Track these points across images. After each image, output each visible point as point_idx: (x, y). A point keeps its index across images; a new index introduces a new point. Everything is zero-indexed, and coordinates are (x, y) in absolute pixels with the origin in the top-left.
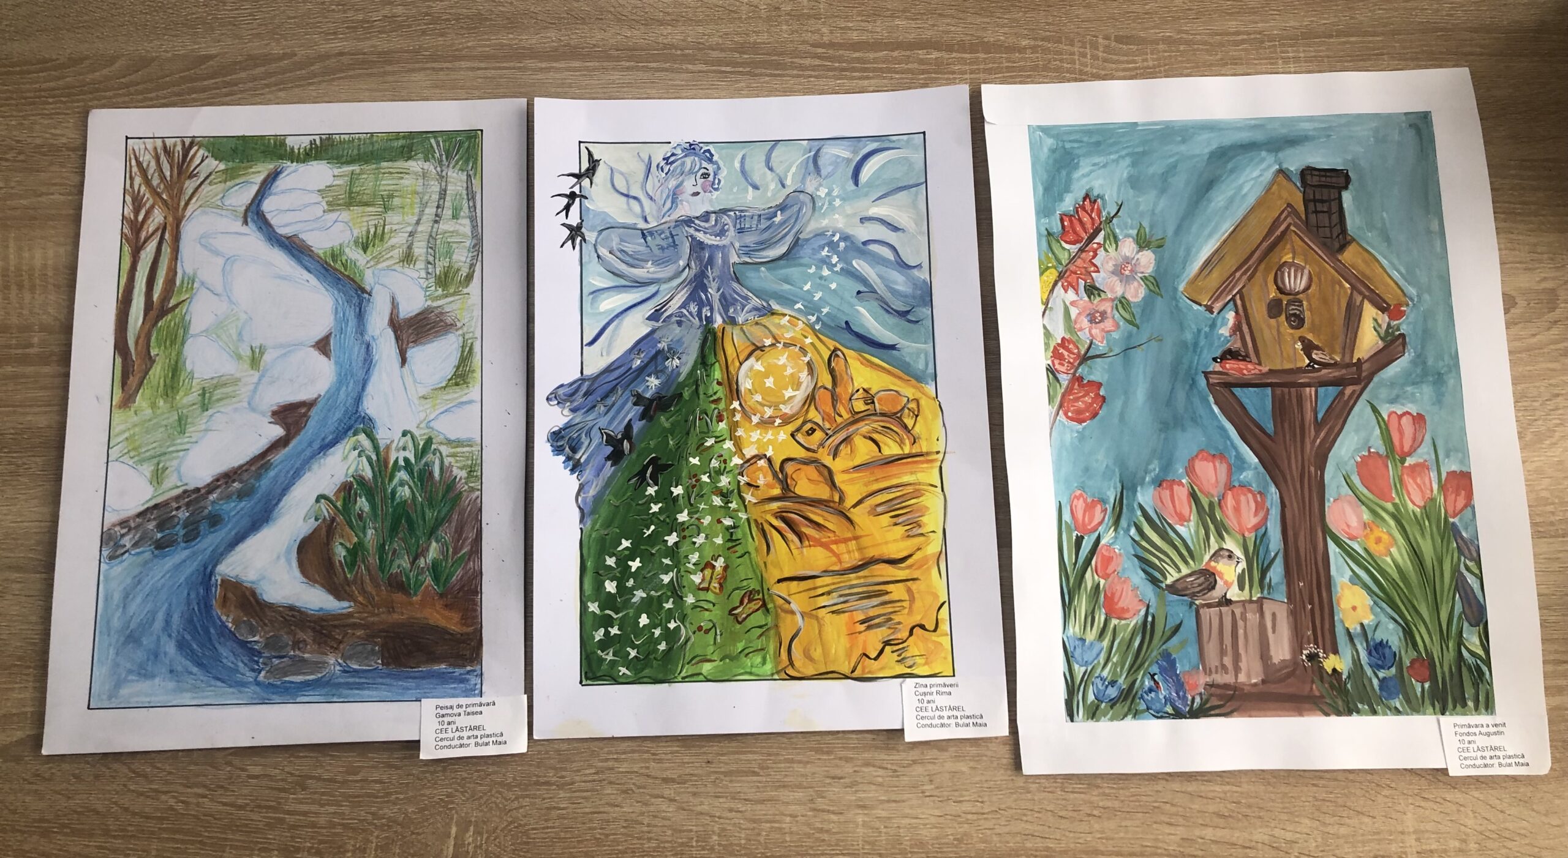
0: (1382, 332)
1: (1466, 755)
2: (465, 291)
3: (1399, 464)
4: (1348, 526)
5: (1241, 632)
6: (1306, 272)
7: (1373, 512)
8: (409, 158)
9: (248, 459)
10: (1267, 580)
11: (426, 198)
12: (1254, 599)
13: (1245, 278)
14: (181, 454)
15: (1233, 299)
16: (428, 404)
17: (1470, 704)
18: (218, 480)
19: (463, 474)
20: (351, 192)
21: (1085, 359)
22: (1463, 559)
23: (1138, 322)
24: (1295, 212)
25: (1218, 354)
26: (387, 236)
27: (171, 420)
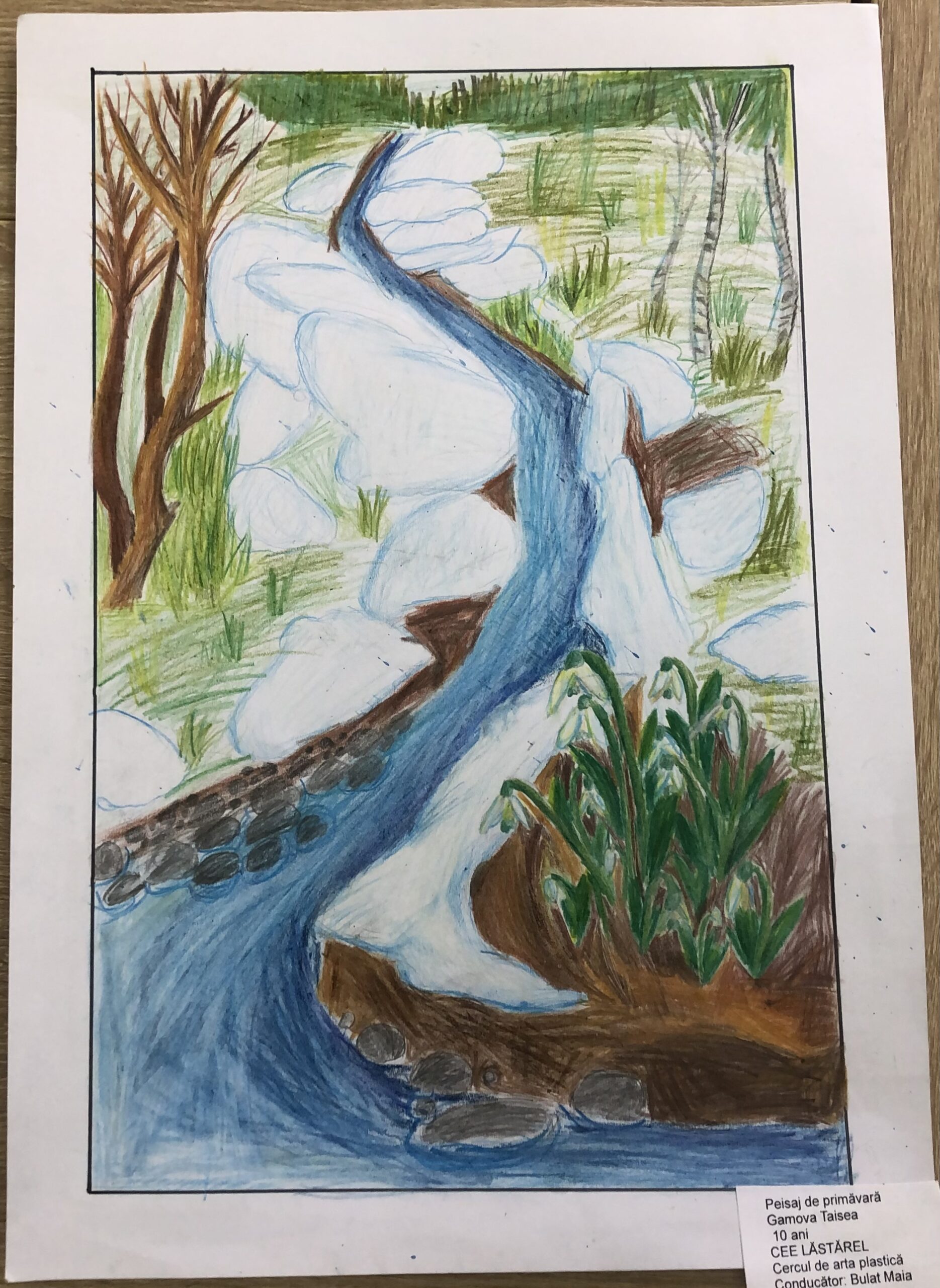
2: (772, 385)
8: (649, 121)
9: (366, 708)
11: (687, 199)
14: (236, 697)
16: (708, 609)
18: (309, 749)
19: (786, 746)
20: (538, 188)
26: (612, 276)
27: (212, 632)
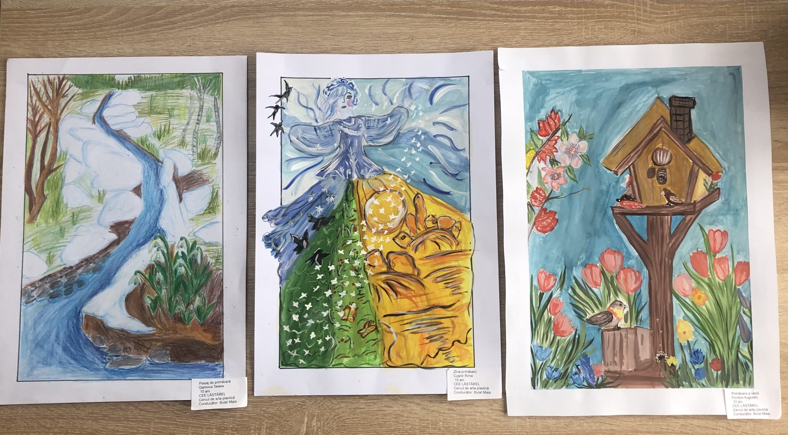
0: (708, 187)
1: (737, 408)
2: (214, 162)
3: (713, 258)
4: (684, 290)
5: (625, 344)
6: (669, 153)
7: (698, 283)
8: (183, 88)
9: (98, 251)
10: (640, 317)
11: (192, 110)
12: (632, 327)
13: (636, 156)
14: (62, 248)
15: (629, 168)
16: (194, 223)
17: (741, 382)
18: (82, 262)
19: (213, 261)
20: (151, 107)
21: (548, 199)
22: (742, 307)
23: (577, 179)
24: (665, 120)
25: (619, 197)
26: (171, 131)
27: (56, 230)
